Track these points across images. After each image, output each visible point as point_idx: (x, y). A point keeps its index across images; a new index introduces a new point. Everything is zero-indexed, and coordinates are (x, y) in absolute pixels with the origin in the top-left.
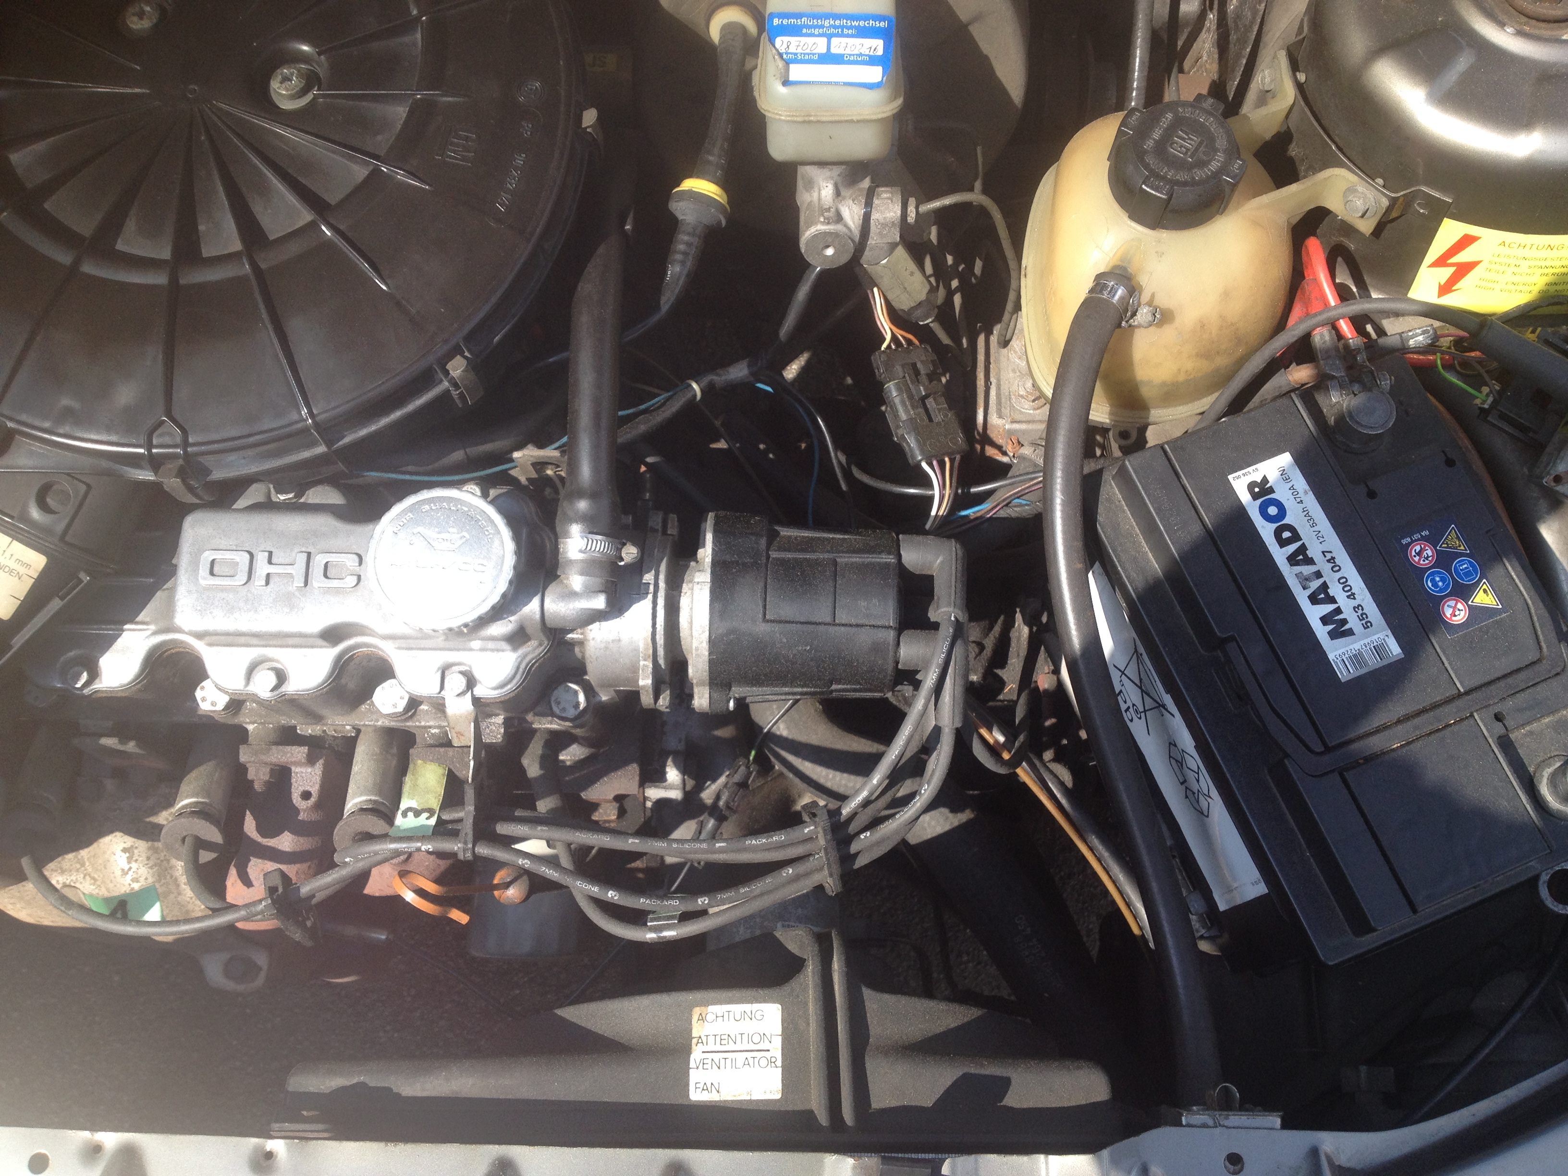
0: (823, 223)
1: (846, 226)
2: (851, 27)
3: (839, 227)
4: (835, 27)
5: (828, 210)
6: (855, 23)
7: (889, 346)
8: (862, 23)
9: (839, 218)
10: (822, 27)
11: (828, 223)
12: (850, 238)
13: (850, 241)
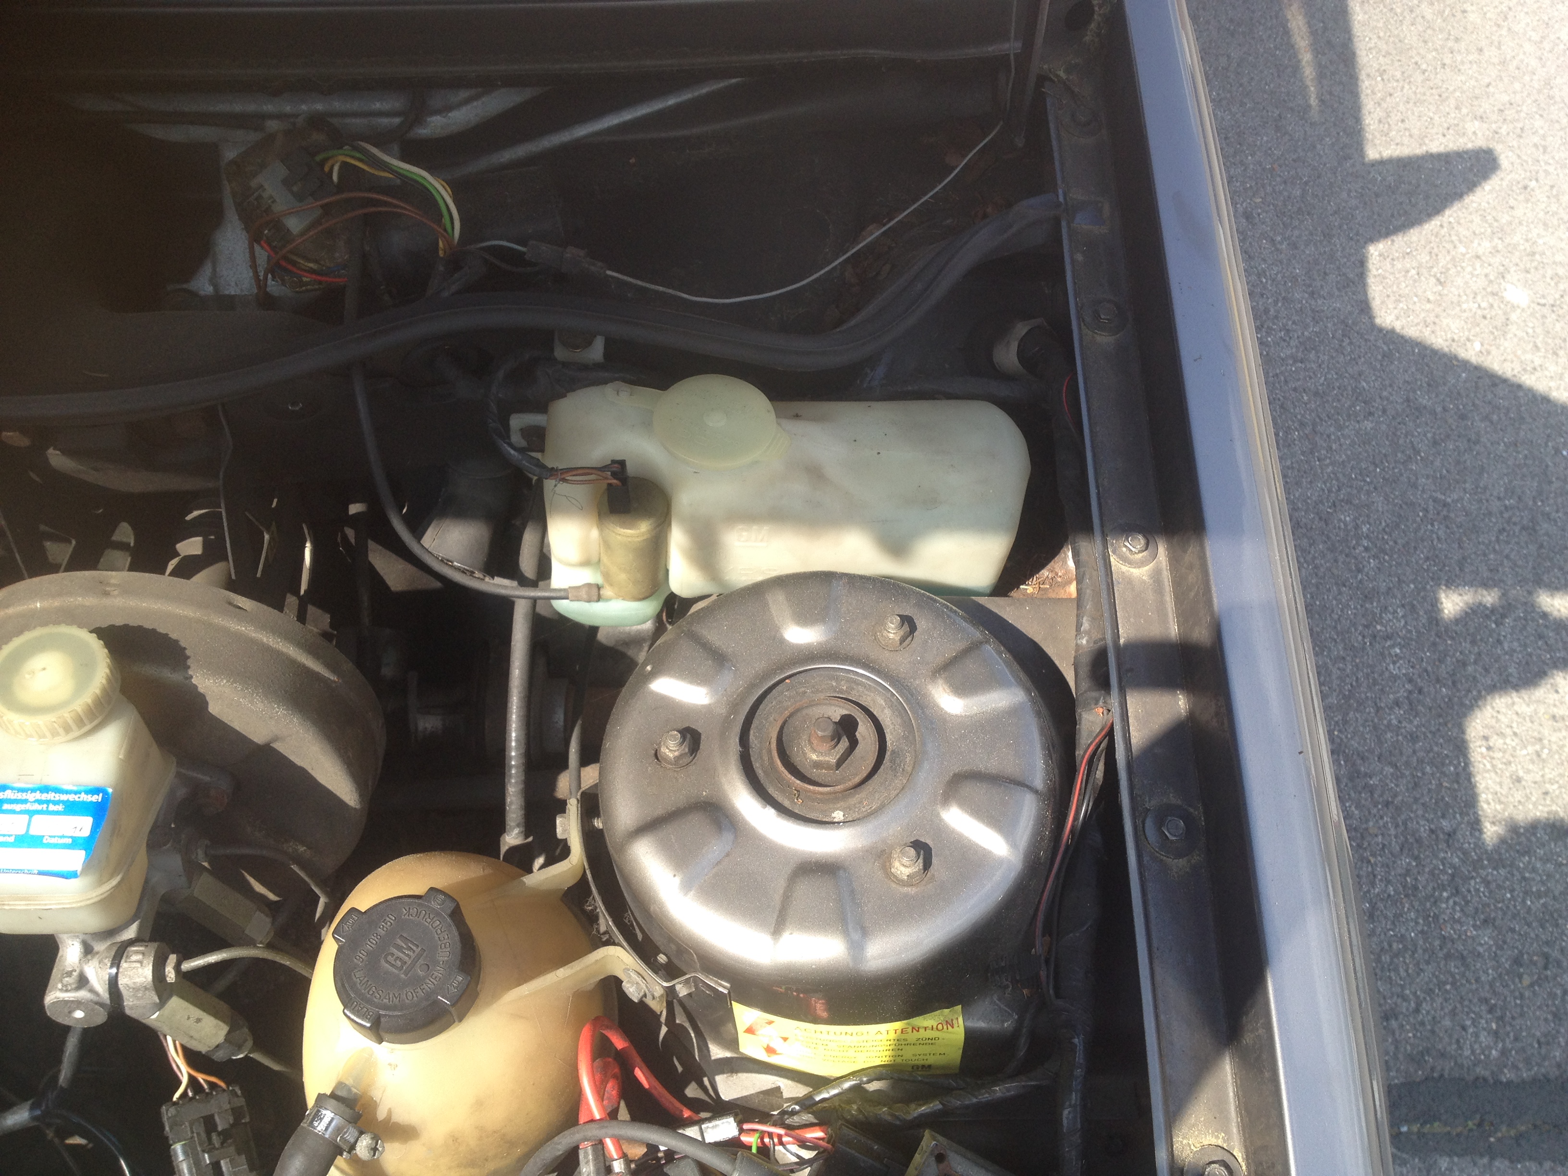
0: (61, 990)
1: (92, 991)
2: (56, 803)
3: (83, 994)
4: (40, 802)
5: (69, 974)
6: (64, 797)
7: (184, 1094)
8: (71, 797)
9: (82, 982)
10: (25, 801)
11: (67, 991)
12: (97, 1003)
13: (97, 1006)
